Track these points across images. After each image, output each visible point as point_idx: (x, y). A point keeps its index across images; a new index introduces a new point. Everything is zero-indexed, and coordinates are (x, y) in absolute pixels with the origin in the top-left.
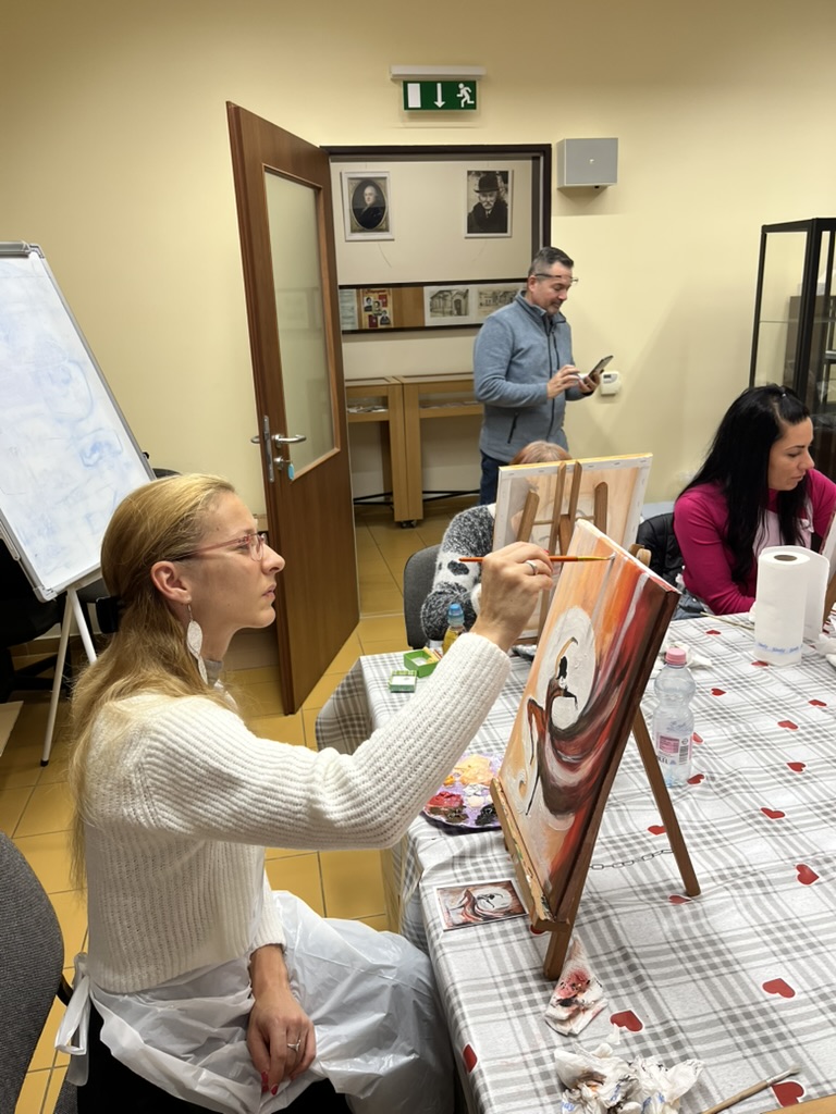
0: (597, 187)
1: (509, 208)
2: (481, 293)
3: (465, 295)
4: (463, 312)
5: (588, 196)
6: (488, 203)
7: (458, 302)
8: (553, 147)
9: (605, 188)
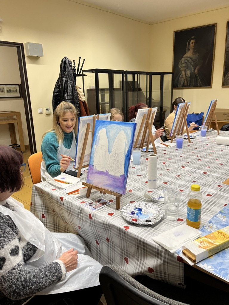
0: (38, 57)
5: (35, 59)
8: (24, 44)
9: (39, 57)
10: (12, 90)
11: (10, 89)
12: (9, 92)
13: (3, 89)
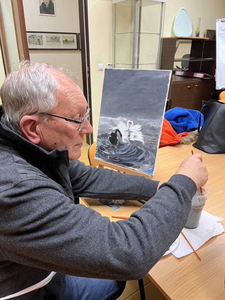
1: (54, 5)
2: (47, 37)
3: (41, 37)
4: (41, 44)
6: (47, 3)
7: (39, 40)
10: (68, 40)
11: (66, 38)
12: (65, 43)
13: (59, 39)
